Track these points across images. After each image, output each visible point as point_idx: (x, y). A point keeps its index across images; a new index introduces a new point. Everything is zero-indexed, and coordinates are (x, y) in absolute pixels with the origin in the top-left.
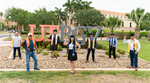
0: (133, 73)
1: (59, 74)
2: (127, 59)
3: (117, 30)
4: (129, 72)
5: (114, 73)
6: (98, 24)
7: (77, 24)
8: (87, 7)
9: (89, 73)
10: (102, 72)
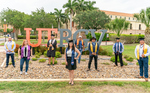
0: (142, 84)
1: (56, 85)
2: (135, 67)
3: (124, 33)
4: (138, 83)
5: (120, 85)
6: (103, 27)
7: (79, 27)
8: (90, 7)
9: (90, 84)
10: (106, 83)
